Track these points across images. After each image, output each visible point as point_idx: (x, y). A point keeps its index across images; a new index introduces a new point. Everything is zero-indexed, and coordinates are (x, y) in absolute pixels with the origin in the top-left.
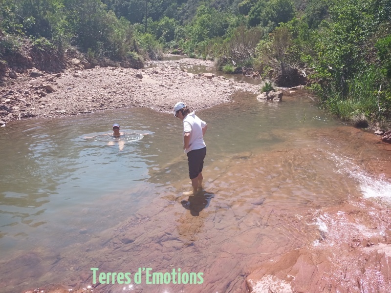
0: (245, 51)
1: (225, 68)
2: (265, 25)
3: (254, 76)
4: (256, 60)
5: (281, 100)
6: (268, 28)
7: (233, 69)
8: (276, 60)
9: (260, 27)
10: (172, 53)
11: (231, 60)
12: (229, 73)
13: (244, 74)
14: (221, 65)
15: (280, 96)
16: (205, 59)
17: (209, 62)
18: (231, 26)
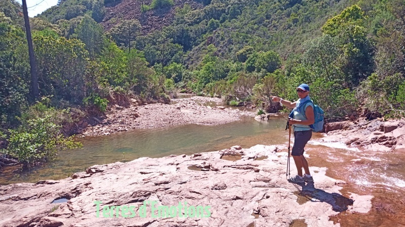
0: (245, 91)
1: (231, 103)
2: (259, 71)
3: (253, 108)
4: (253, 97)
5: (269, 119)
6: (261, 74)
7: (237, 103)
8: (266, 97)
9: (255, 73)
10: (181, 92)
11: (235, 97)
12: (234, 106)
13: (246, 106)
14: (228, 101)
15: (268, 116)
16: (212, 97)
17: (217, 99)
18: (232, 71)
